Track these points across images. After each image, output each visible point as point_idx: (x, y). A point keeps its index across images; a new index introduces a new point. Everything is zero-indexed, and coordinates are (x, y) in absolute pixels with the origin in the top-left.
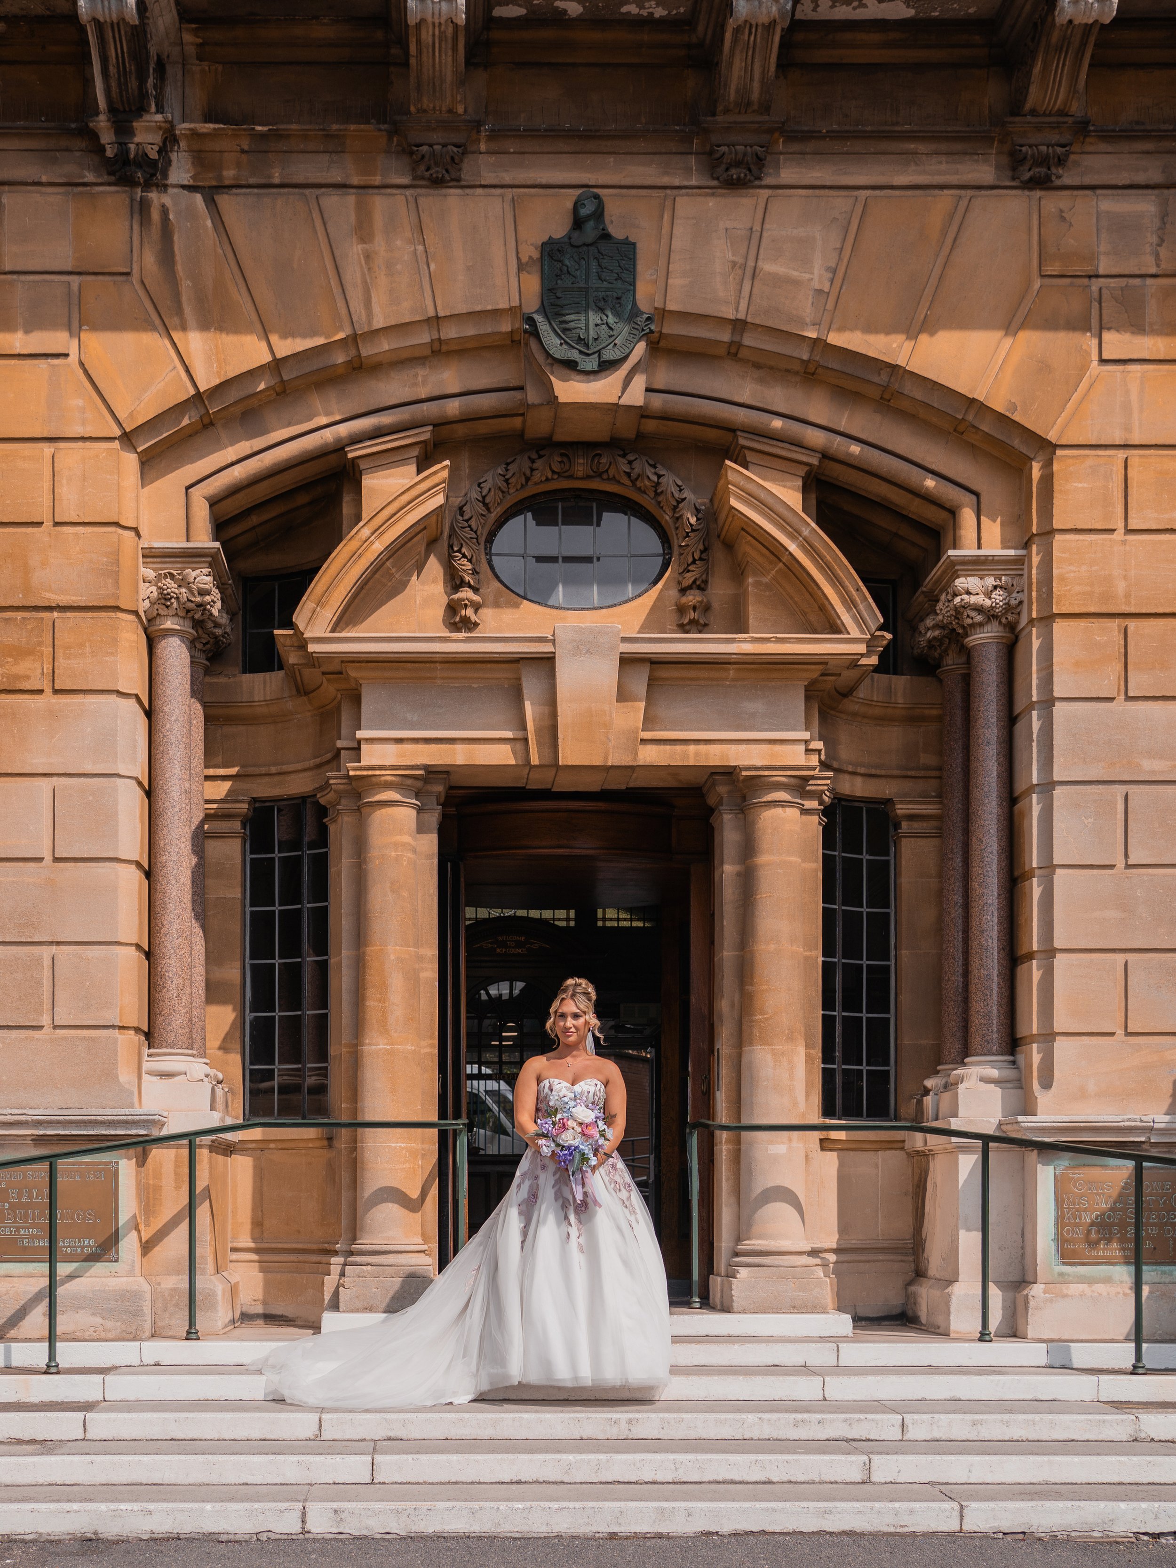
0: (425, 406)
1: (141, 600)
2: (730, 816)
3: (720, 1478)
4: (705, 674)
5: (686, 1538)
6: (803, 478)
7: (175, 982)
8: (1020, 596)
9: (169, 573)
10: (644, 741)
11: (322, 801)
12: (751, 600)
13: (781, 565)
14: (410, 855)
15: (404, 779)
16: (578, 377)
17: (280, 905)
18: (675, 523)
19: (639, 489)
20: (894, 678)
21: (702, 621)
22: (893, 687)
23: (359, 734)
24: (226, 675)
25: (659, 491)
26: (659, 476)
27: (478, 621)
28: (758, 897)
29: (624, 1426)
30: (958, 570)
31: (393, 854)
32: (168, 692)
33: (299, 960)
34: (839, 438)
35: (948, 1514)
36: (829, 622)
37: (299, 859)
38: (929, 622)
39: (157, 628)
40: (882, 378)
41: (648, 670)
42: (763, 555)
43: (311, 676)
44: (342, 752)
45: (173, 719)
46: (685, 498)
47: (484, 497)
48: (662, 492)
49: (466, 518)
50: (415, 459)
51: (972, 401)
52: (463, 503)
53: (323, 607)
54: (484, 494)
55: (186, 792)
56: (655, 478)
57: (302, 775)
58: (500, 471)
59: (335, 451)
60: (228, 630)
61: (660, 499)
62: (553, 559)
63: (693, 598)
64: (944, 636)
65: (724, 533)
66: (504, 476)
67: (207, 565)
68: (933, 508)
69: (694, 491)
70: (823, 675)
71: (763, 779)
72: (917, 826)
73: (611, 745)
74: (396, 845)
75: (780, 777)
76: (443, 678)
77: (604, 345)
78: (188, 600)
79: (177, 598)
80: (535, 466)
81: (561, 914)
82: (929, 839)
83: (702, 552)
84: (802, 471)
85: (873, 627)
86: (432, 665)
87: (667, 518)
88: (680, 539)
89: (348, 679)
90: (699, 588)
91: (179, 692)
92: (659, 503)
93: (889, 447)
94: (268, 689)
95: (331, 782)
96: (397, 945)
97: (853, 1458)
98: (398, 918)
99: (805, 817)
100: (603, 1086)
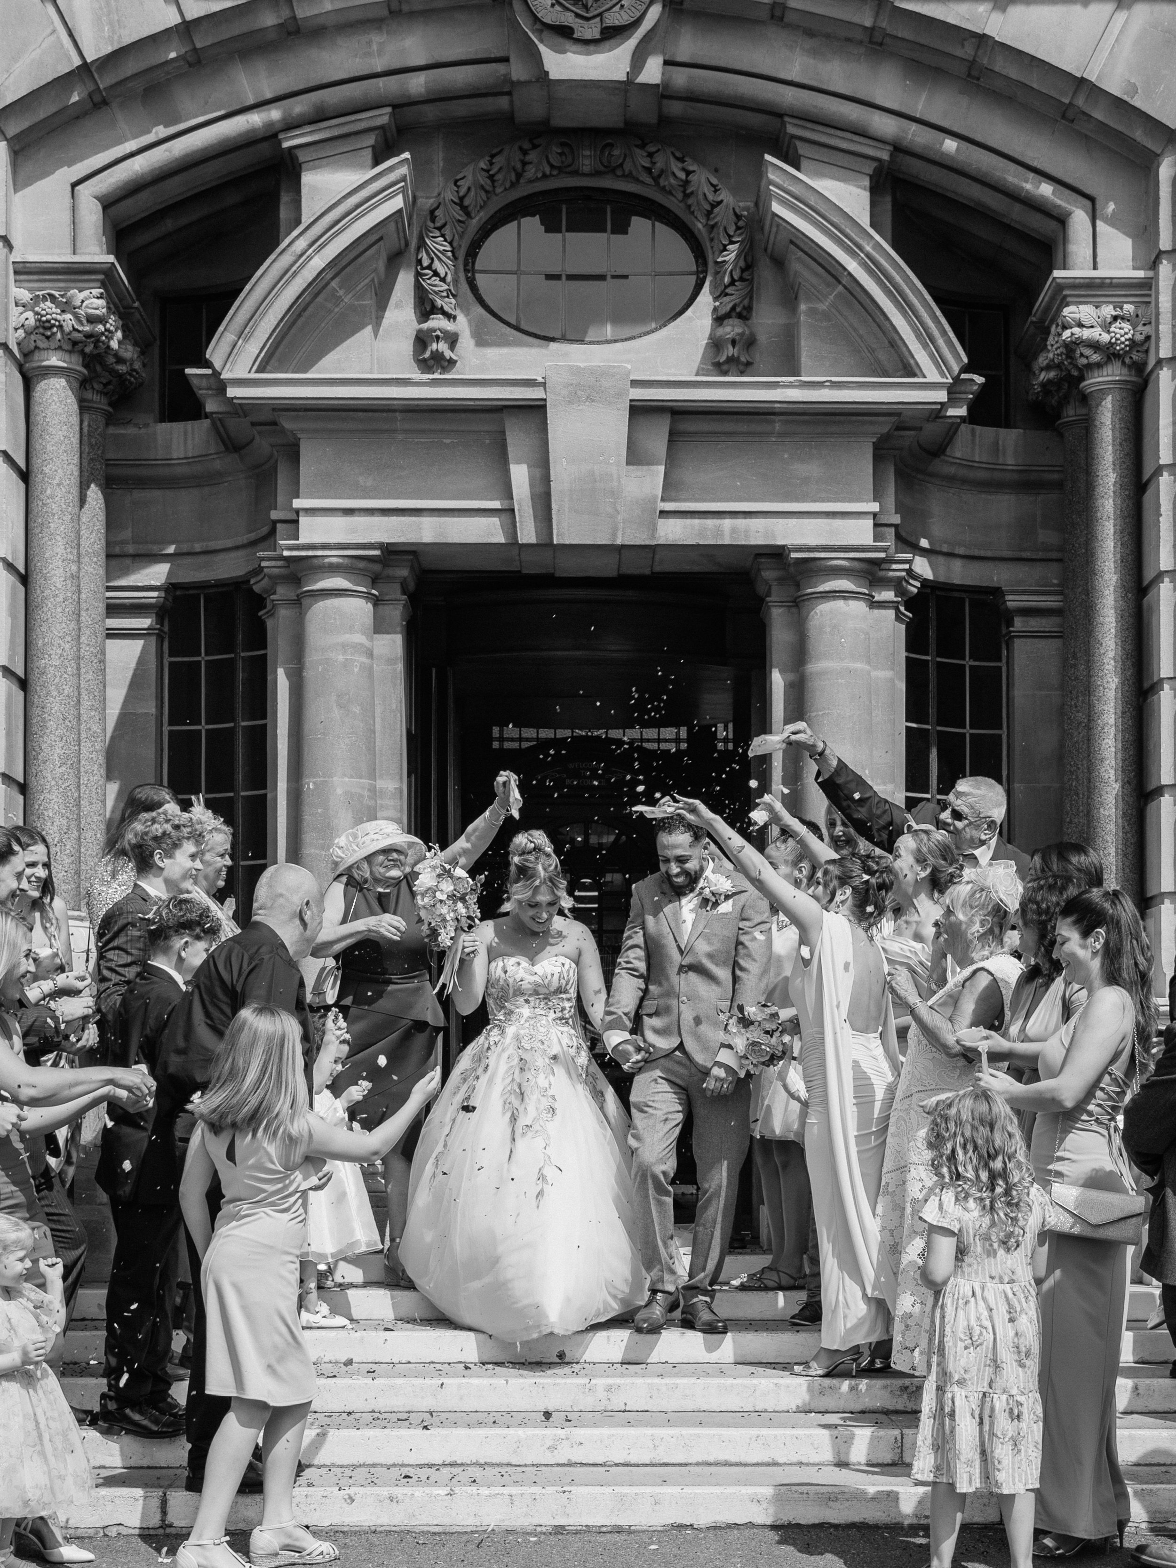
0: (381, 82)
1: (11, 330)
2: (780, 610)
3: (711, 1459)
4: (743, 427)
5: (651, 1533)
6: (871, 177)
7: (57, 823)
8: (1147, 330)
9: (49, 295)
10: (664, 514)
11: (257, 589)
12: (803, 332)
13: (840, 288)
14: (364, 659)
15: (354, 561)
16: (575, 47)
17: (207, 723)
18: (710, 233)
19: (663, 189)
20: (1003, 432)
21: (743, 359)
22: (1000, 443)
23: (297, 503)
24: (136, 425)
25: (688, 191)
26: (688, 173)
27: (454, 358)
28: (813, 714)
29: (601, 1394)
30: (1065, 296)
31: (341, 658)
32: (49, 448)
33: (232, 794)
34: (914, 126)
35: (986, 1501)
36: (902, 361)
37: (232, 662)
38: (1042, 360)
39: (35, 365)
40: (966, 51)
41: (668, 422)
42: (817, 274)
43: (237, 427)
44: (279, 525)
45: (55, 482)
46: (722, 201)
47: (461, 199)
48: (692, 193)
49: (438, 224)
50: (370, 149)
51: (1081, 82)
52: (435, 206)
53: (247, 340)
54: (461, 194)
55: (72, 576)
56: (682, 175)
57: (233, 554)
58: (482, 165)
59: (265, 139)
60: (137, 365)
61: (690, 201)
62: (557, 277)
63: (732, 329)
64: (1061, 379)
65: (770, 246)
66: (488, 171)
67: (99, 285)
68: (1039, 216)
69: (734, 191)
70: (898, 428)
71: (818, 563)
72: (1035, 624)
73: (620, 518)
74: (344, 646)
75: (839, 560)
76: (405, 431)
77: (608, 6)
78: (74, 329)
79: (60, 327)
80: (528, 158)
81: (668, 733)
82: (1051, 640)
83: (743, 271)
84: (870, 167)
85: (956, 369)
86: (390, 414)
87: (700, 226)
88: (717, 253)
89: (283, 431)
90: (740, 316)
91: (63, 448)
92: (689, 207)
93: (979, 138)
94: (189, 442)
95: (264, 564)
96: (344, 775)
97: (882, 1432)
98: (347, 741)
99: (876, 611)
100: (574, 965)
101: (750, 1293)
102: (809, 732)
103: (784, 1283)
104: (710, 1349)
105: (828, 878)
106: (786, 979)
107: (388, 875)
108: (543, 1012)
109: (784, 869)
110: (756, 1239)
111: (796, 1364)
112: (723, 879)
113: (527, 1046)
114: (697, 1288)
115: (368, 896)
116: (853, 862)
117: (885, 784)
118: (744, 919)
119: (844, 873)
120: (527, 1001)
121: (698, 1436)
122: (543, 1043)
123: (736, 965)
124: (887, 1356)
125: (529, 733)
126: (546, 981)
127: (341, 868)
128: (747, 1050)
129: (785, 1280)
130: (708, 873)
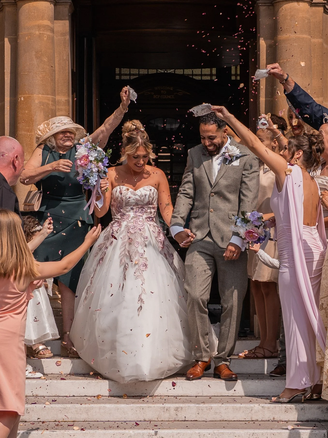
2: (264, 8)
14: (49, 33)
28: (282, 59)
29: (173, 412)
31: (37, 33)
74: (39, 27)
81: (207, 71)
96: (39, 93)
97: (317, 432)
98: (41, 76)
99: (314, 8)
100: (156, 190)
101: (249, 360)
102: (280, 68)
103: (266, 355)
104: (228, 389)
105: (291, 146)
106: (269, 199)
107: (64, 144)
108: (141, 214)
109: (267, 142)
110: (252, 332)
111: (273, 396)
112: (235, 148)
113: (132, 231)
114: (221, 358)
115: (55, 155)
116: (304, 138)
117: (318, 97)
118: (245, 170)
119: (299, 143)
120: (132, 209)
121: (223, 433)
122: (140, 230)
123: (240, 192)
124: (320, 393)
125: (135, 71)
126: (142, 198)
127: (40, 141)
128: (246, 235)
129: (267, 354)
130: (227, 145)
